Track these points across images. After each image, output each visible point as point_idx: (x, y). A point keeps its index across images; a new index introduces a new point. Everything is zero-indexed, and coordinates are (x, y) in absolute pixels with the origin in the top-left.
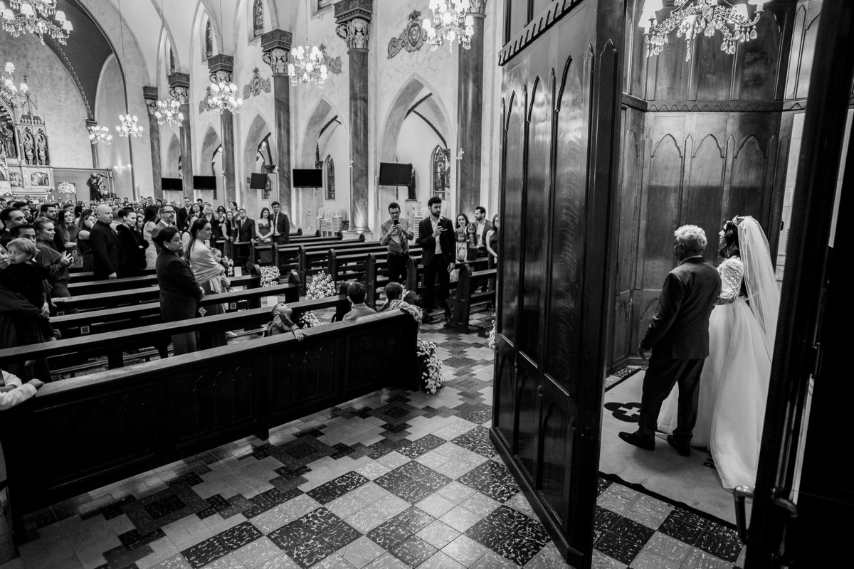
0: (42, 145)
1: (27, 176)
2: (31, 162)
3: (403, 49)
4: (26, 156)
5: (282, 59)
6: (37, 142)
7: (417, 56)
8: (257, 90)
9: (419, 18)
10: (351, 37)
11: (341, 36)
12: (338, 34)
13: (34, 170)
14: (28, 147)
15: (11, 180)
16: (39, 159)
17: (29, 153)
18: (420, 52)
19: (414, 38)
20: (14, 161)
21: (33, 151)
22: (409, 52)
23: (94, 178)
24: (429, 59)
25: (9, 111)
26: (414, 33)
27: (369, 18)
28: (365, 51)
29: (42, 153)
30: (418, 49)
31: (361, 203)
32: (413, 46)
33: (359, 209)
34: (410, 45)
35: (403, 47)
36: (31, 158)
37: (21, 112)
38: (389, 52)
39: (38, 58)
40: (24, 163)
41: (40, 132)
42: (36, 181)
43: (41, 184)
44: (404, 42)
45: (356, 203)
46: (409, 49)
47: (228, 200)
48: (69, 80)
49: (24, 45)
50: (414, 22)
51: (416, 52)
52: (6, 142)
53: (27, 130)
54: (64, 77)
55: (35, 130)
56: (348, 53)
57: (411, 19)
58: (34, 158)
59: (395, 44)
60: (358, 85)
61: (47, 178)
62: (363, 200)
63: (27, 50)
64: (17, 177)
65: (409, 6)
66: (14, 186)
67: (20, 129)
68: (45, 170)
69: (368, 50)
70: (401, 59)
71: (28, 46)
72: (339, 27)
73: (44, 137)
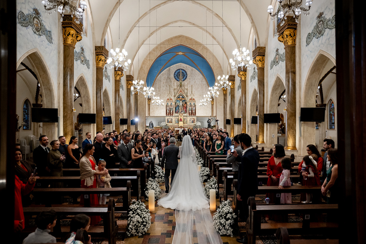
0: (194, 108)
1: (188, 120)
2: (190, 115)
3: (314, 38)
4: (189, 113)
5: (260, 60)
6: (193, 107)
7: (322, 39)
8: (254, 77)
9: (323, 16)
10: (285, 40)
11: (281, 41)
12: (279, 40)
13: (191, 117)
14: (190, 109)
15: (184, 121)
16: (193, 113)
17: (190, 111)
18: (323, 36)
19: (320, 29)
20: (185, 115)
21: (191, 111)
22: (317, 38)
23: (209, 119)
24: (329, 39)
25: (186, 98)
26: (320, 26)
27: (295, 27)
28: (294, 45)
29: (194, 111)
30: (322, 35)
31: (291, 132)
32: (319, 34)
33: (289, 136)
34: (318, 34)
35: (314, 36)
36: (190, 113)
37: (189, 97)
38: (307, 42)
39: (198, 79)
40: (188, 115)
41: (194, 104)
42: (191, 121)
43: (192, 122)
44: (314, 33)
45: (288, 132)
46: (317, 37)
47: (243, 129)
48: (207, 85)
49: (195, 75)
50: (320, 19)
51: (321, 37)
52: (184, 108)
53: (190, 104)
54: (205, 84)
55: (192, 104)
56: (285, 49)
57: (318, 19)
58: (191, 113)
59: (310, 37)
60: (289, 65)
61: (194, 120)
62: (292, 130)
63: (195, 77)
64: (185, 120)
65: (317, 11)
66: (185, 123)
67: (188, 103)
68: (194, 117)
69: (296, 44)
70: (313, 44)
71: (196, 75)
72: (279, 37)
73: (195, 106)
